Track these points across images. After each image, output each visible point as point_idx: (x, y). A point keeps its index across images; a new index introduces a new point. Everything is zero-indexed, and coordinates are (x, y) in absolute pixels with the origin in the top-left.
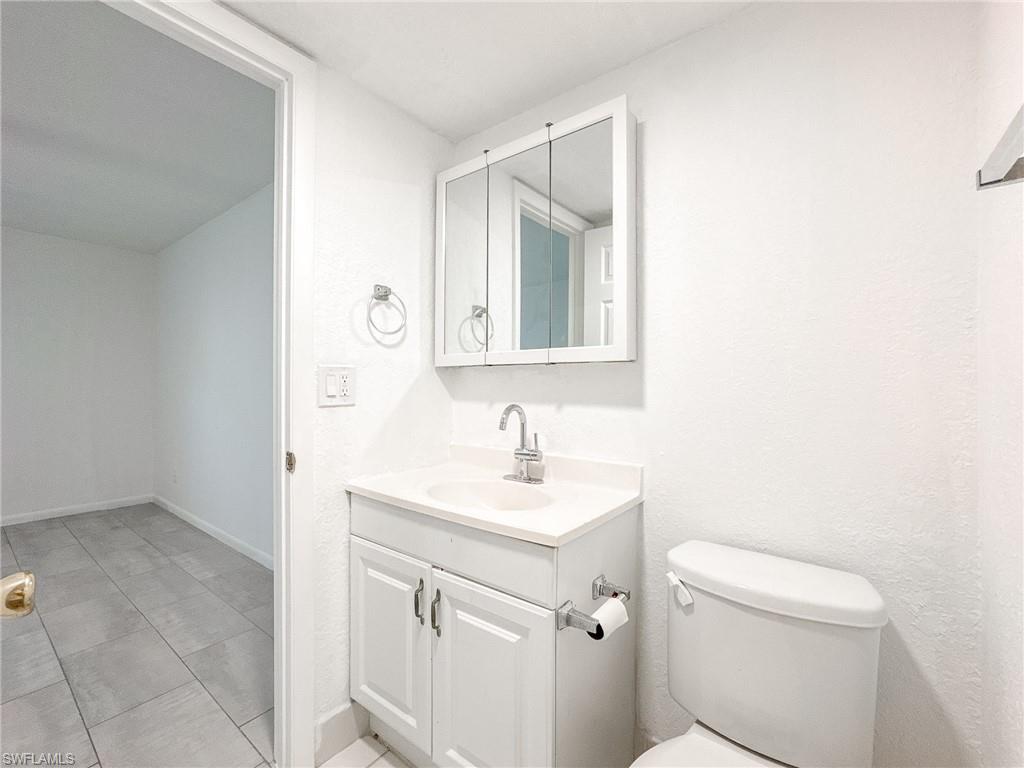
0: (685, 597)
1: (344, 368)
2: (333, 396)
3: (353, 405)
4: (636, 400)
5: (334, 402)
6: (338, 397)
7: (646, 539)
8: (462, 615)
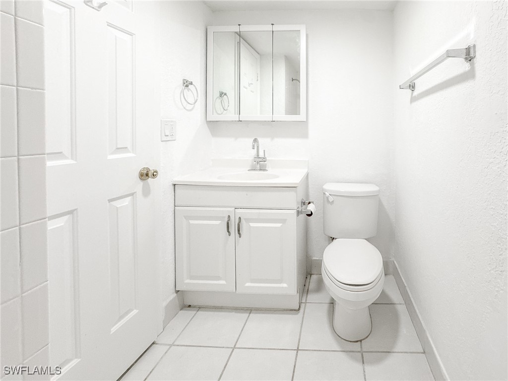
0: (331, 199)
1: (172, 121)
2: (167, 136)
3: (175, 140)
4: (305, 135)
5: (168, 138)
6: (169, 136)
7: (310, 187)
8: (252, 225)
